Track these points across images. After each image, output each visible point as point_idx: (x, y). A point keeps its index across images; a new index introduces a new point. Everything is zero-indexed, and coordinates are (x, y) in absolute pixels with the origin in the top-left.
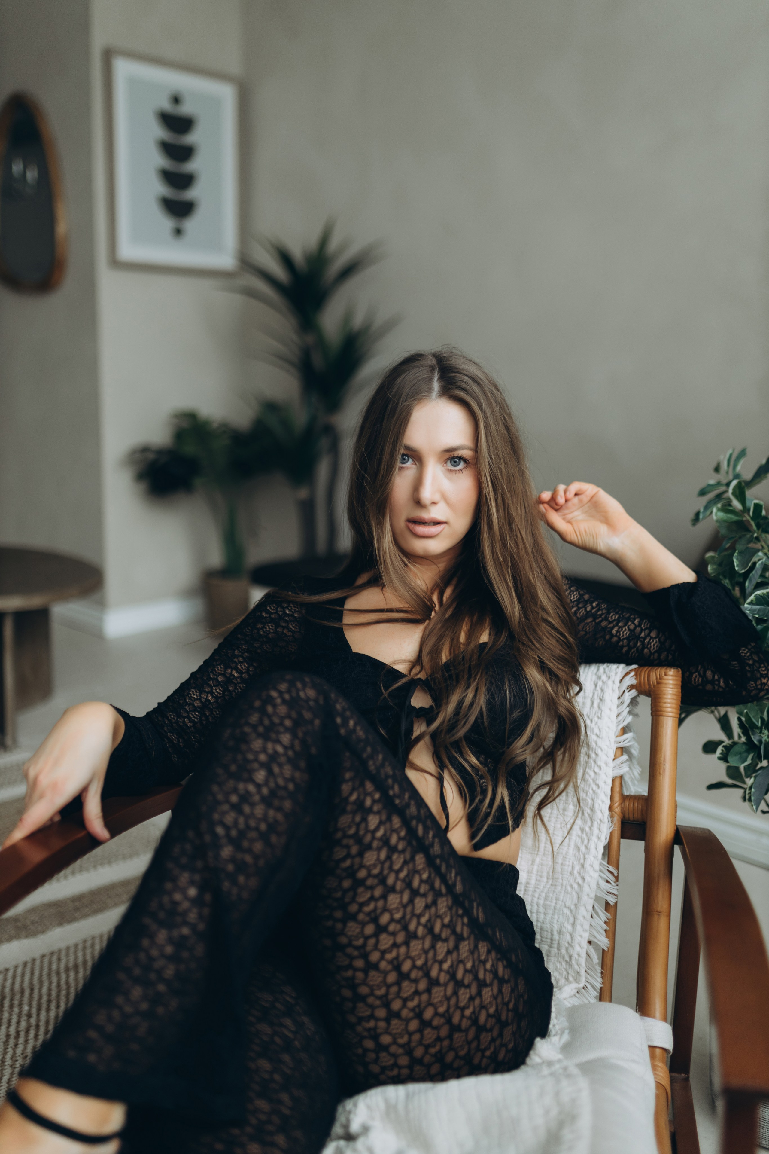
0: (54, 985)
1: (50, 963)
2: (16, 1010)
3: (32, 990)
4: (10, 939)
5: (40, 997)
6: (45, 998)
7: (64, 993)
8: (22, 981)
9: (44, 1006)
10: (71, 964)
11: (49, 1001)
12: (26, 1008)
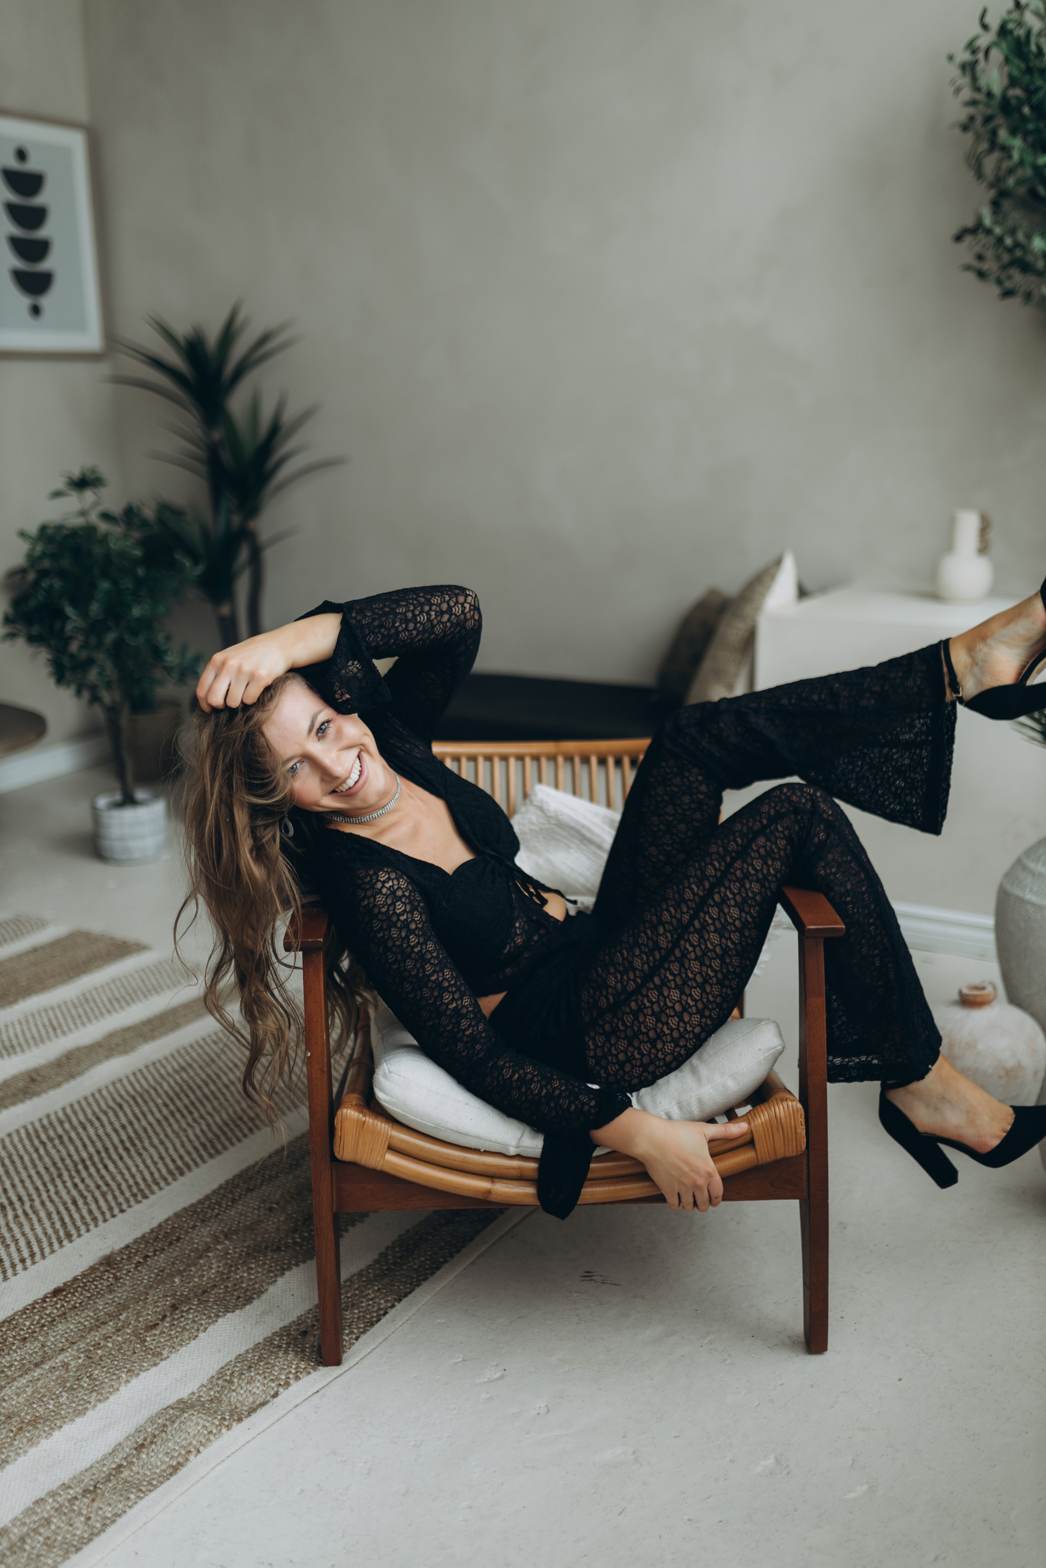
0: (172, 1083)
1: (158, 1071)
2: (151, 1104)
3: (155, 1090)
4: (107, 1057)
5: (166, 1093)
6: (171, 1093)
7: (185, 1087)
8: (141, 1086)
9: (175, 1098)
10: (176, 1067)
11: (177, 1095)
12: (159, 1101)
